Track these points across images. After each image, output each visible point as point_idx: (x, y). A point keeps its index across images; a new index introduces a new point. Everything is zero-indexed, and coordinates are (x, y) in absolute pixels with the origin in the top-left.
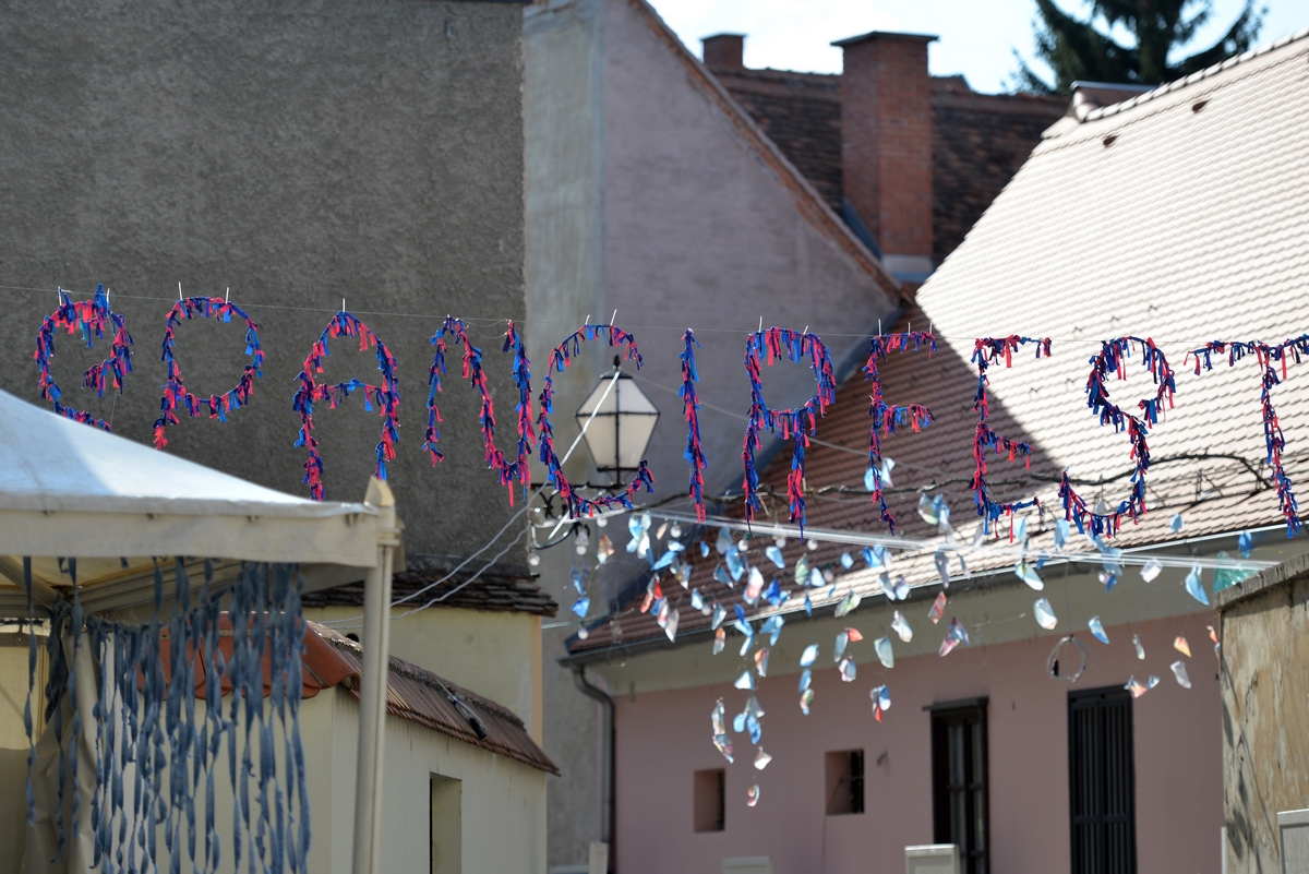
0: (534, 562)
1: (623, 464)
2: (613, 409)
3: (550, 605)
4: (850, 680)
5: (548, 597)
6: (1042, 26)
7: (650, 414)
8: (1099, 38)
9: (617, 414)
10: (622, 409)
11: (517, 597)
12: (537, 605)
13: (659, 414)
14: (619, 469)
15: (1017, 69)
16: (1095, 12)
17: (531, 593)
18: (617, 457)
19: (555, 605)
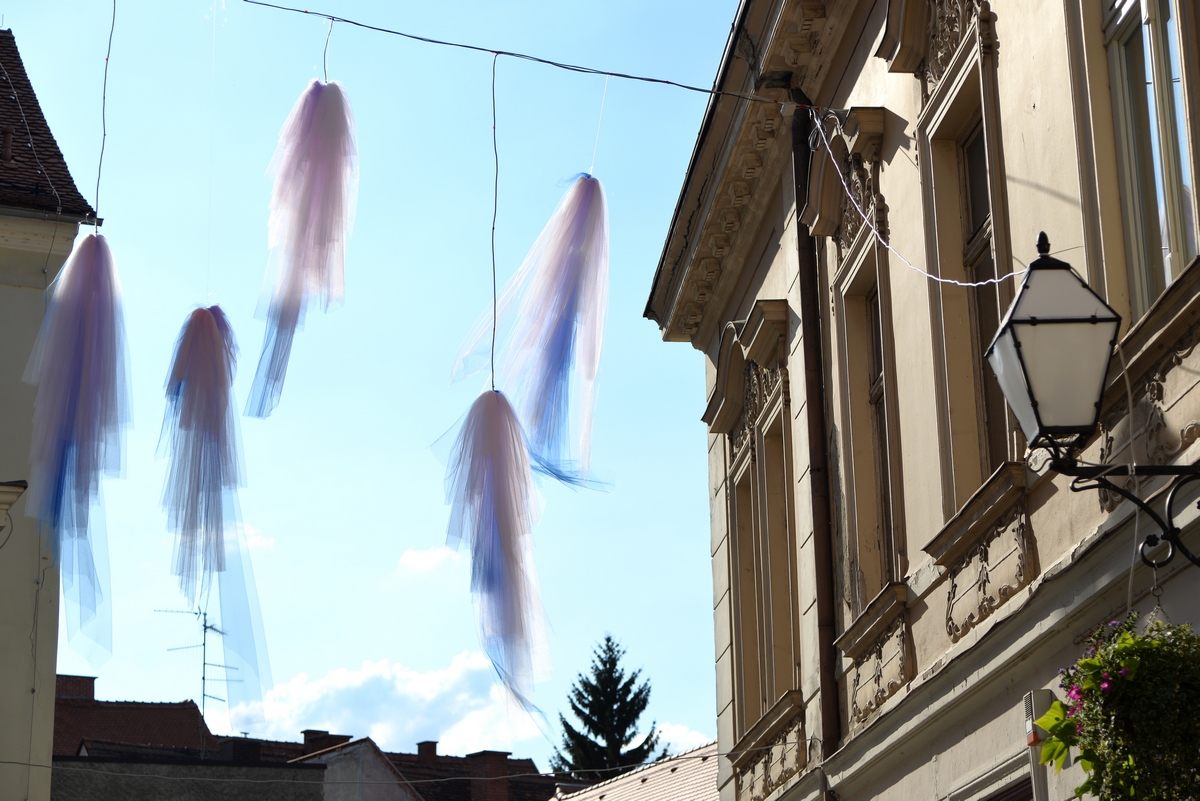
6: (566, 736)
8: (591, 741)
15: (556, 755)
16: (589, 731)
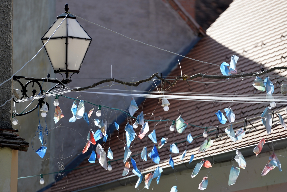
0: (15, 123)
1: (69, 68)
2: (65, 35)
3: (23, 143)
4: (203, 189)
5: (23, 140)
7: (86, 39)
9: (67, 38)
10: (70, 35)
11: (3, 139)
12: (15, 143)
13: (91, 40)
14: (67, 71)
17: (13, 137)
18: (66, 63)
19: (27, 144)
